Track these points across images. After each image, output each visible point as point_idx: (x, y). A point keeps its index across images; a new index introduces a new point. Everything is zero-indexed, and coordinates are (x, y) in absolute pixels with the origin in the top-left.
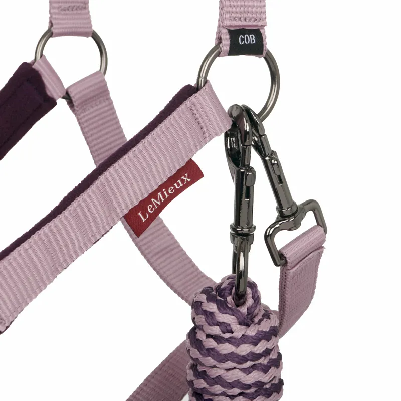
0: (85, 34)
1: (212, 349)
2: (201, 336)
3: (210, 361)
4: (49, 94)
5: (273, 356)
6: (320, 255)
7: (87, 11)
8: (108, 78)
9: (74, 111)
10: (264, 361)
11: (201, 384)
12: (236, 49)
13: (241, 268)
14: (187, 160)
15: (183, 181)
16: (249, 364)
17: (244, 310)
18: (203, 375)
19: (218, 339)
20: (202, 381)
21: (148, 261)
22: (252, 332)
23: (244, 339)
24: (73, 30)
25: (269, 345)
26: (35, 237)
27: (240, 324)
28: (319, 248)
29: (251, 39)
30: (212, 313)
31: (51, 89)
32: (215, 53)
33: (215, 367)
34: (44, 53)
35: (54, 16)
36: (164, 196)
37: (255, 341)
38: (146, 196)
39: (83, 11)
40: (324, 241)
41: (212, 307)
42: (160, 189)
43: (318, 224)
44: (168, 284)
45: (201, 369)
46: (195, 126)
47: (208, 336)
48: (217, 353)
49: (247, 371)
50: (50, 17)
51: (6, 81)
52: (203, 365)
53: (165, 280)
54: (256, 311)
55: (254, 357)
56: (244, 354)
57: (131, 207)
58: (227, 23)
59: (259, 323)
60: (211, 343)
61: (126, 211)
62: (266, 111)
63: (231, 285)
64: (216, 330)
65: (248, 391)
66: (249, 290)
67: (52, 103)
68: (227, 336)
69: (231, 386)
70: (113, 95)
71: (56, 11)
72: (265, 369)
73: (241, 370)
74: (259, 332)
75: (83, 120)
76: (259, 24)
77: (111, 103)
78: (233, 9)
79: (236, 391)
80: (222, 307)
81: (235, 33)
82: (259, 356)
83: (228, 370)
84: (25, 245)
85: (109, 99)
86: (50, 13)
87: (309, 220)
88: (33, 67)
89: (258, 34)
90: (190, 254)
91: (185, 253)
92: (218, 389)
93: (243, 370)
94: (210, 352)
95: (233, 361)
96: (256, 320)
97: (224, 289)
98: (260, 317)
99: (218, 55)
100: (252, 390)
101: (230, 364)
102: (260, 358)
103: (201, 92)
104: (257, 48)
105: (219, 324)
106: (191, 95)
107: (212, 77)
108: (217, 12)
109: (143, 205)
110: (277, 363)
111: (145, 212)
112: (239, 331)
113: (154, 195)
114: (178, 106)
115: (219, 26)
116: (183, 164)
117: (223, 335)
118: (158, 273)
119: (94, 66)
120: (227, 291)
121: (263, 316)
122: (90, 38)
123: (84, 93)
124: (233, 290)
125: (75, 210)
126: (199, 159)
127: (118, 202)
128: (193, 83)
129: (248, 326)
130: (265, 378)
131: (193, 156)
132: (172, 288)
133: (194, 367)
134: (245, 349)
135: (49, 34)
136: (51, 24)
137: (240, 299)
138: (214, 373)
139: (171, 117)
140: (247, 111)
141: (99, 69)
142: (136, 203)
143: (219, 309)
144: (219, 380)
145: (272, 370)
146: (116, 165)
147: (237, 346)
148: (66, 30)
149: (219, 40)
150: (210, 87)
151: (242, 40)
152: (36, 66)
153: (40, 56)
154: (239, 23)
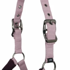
0: (21, 53)
8: (25, 60)
12: (48, 62)
29: (51, 60)
31: (15, 63)
39: (21, 49)
58: (47, 57)
67: (15, 66)
70: (26, 63)
71: (16, 50)
76: (52, 57)
78: (48, 55)
81: (48, 59)
89: (52, 59)
99: (46, 63)
103: (43, 69)
119: (22, 58)
122: (22, 54)
135: (15, 54)
136: (15, 52)
149: (46, 60)
152: (13, 60)
153: (13, 57)
154: (49, 57)
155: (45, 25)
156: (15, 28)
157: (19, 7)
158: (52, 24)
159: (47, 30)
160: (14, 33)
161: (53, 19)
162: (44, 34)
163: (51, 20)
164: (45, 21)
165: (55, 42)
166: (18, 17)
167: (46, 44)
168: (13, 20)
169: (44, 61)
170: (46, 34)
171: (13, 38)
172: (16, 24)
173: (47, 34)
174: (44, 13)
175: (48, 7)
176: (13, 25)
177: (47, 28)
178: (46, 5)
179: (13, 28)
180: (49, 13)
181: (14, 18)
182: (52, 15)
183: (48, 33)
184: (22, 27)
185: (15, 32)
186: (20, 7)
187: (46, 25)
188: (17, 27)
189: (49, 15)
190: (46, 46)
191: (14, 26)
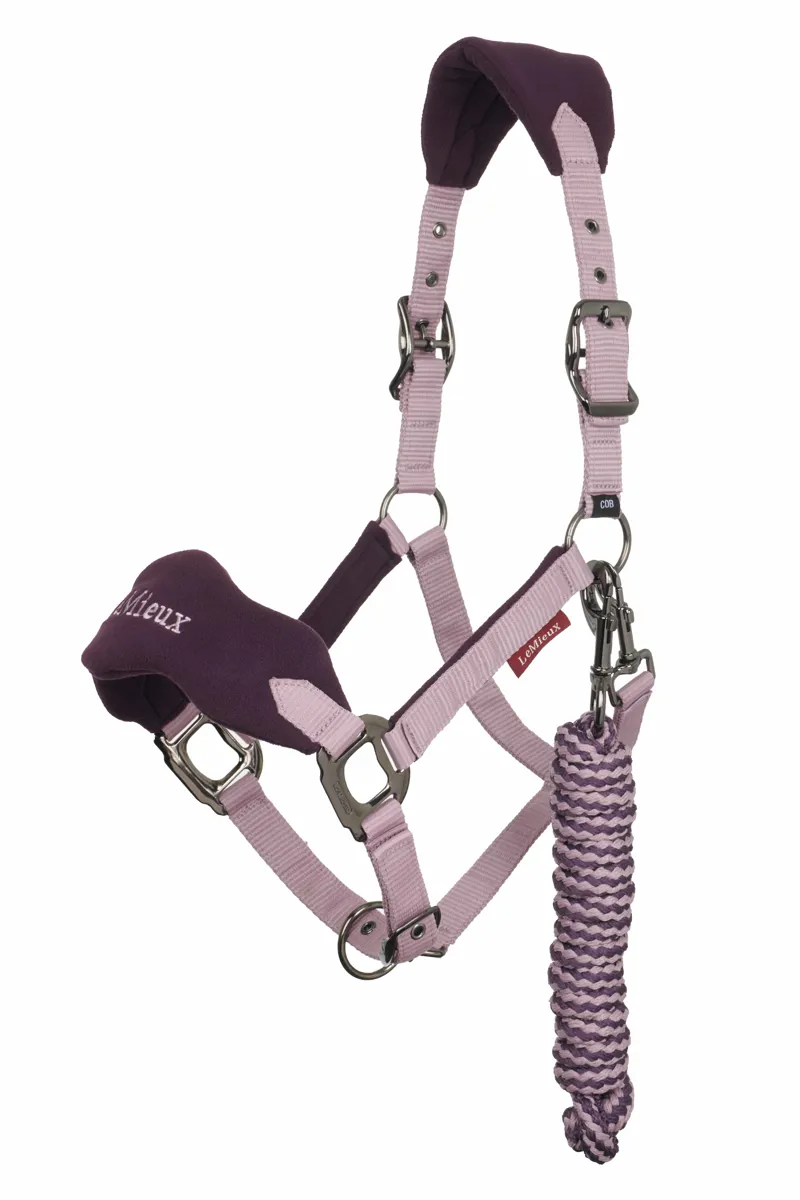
0: (428, 492)
1: (575, 774)
2: (564, 764)
3: (572, 785)
4: (394, 550)
5: (627, 782)
6: (648, 698)
7: (431, 469)
8: (447, 532)
9: (414, 564)
10: (619, 785)
11: (564, 806)
12: (598, 512)
13: (600, 704)
14: (557, 611)
15: (554, 629)
16: (607, 787)
17: (601, 741)
18: (566, 799)
19: (579, 766)
20: (565, 804)
21: (474, 712)
22: (609, 759)
23: (603, 765)
24: (420, 487)
25: (624, 771)
26: (441, 679)
27: (599, 753)
28: (647, 692)
29: (610, 504)
30: (574, 744)
31: (397, 547)
32: (581, 514)
33: (576, 790)
34: (388, 512)
35: (401, 474)
36: (539, 642)
37: (612, 768)
38: (525, 643)
39: (428, 470)
40: (652, 685)
41: (574, 739)
42: (536, 637)
43: (649, 670)
44: (492, 735)
45: (563, 793)
46: (563, 579)
47: (570, 764)
48: (579, 777)
49: (605, 794)
50: (397, 475)
51: (356, 541)
52: (566, 789)
53: (489, 732)
54: (612, 743)
55: (612, 781)
56: (602, 778)
57: (513, 653)
58: (592, 490)
59: (615, 752)
60: (574, 769)
61: (509, 657)
62: (620, 565)
63: (590, 720)
64: (577, 758)
65: (606, 812)
66: (606, 724)
67: (397, 560)
68: (587, 763)
69: (592, 807)
71: (403, 468)
72: (621, 793)
73: (600, 793)
74: (615, 760)
75: (423, 574)
76: (617, 490)
77: (449, 558)
78: (596, 478)
79: (595, 812)
80: (583, 738)
81: (597, 499)
82: (615, 781)
83: (588, 793)
84: (434, 686)
85: (448, 554)
86: (397, 470)
87: (642, 667)
88: (381, 525)
89: (616, 499)
90: (514, 707)
91: (509, 707)
92: (579, 810)
93: (601, 793)
94: (573, 777)
95: (592, 784)
96: (612, 750)
97: (584, 723)
98: (615, 748)
99: (583, 517)
100: (610, 811)
101: (590, 787)
102: (616, 783)
103: (569, 552)
104: (614, 512)
105: (581, 753)
106: (560, 555)
107: (578, 538)
108: (581, 480)
109: (522, 651)
110: (631, 787)
111: (523, 656)
112: (597, 759)
113: (531, 642)
114: (550, 565)
115: (583, 492)
116: (554, 615)
117: (583, 762)
118: (482, 724)
119: (435, 521)
120: (586, 725)
121: (619, 747)
122: (433, 497)
123: (426, 548)
124: (593, 724)
125: (471, 656)
126: (567, 609)
127: (503, 648)
128: (561, 544)
129: (605, 754)
130: (620, 800)
131: (562, 606)
132: (496, 739)
133: (557, 793)
134: (603, 774)
135: (395, 490)
136: (397, 481)
137: (598, 731)
138: (576, 796)
139: (545, 575)
140: (606, 565)
141: (438, 524)
142: (517, 650)
143: (580, 740)
144: (580, 802)
145: (627, 794)
146: (502, 618)
147: (596, 771)
148: (411, 488)
149: (584, 504)
150: (576, 547)
151: (603, 504)
152: (382, 525)
153: (384, 515)
154: (601, 490)
155: (575, 328)
156: (415, 347)
157: (434, 232)
158: (610, 324)
159: (582, 353)
160: (408, 377)
161: (620, 298)
162: (573, 374)
163: (605, 304)
164: (580, 305)
165: (630, 417)
166: (432, 290)
167: (583, 422)
168: (404, 301)
169: (576, 510)
170: (578, 371)
171: (398, 402)
172: (418, 327)
173: (583, 376)
174: (580, 264)
175: (601, 232)
176: (403, 332)
177: (583, 346)
178: (591, 226)
179: (403, 351)
180: (604, 267)
181: (408, 292)
182: (613, 277)
183: (588, 367)
184: (451, 344)
185: (411, 370)
186: (438, 230)
187: (582, 326)
188: (424, 343)
189: (600, 275)
190: (584, 433)
191: (414, 340)
